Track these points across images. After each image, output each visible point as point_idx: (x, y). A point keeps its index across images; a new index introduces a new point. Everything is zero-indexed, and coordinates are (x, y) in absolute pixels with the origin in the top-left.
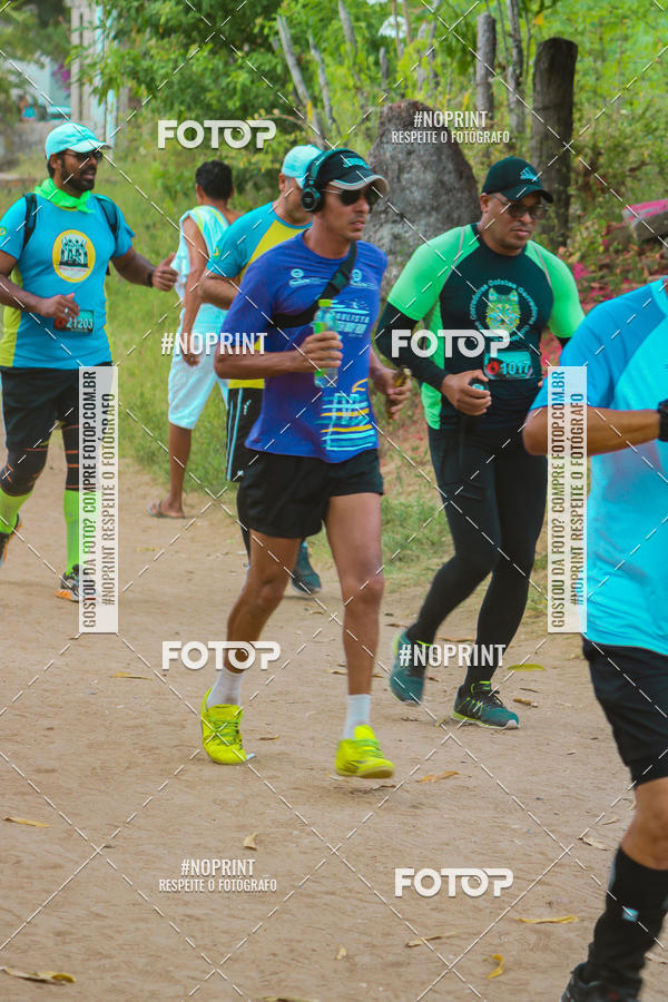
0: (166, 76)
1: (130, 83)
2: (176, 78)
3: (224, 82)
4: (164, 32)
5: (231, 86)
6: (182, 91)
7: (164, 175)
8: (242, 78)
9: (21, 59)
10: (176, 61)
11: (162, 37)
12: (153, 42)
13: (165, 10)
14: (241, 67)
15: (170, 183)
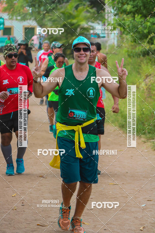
0: (128, 25)
1: (119, 28)
2: (131, 25)
3: (143, 25)
4: (128, 13)
5: (146, 26)
6: (132, 29)
7: (128, 51)
8: (149, 24)
9: (93, 22)
10: (131, 21)
11: (127, 15)
12: (125, 16)
13: (128, 7)
14: (148, 21)
15: (129, 53)
